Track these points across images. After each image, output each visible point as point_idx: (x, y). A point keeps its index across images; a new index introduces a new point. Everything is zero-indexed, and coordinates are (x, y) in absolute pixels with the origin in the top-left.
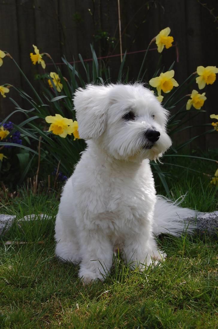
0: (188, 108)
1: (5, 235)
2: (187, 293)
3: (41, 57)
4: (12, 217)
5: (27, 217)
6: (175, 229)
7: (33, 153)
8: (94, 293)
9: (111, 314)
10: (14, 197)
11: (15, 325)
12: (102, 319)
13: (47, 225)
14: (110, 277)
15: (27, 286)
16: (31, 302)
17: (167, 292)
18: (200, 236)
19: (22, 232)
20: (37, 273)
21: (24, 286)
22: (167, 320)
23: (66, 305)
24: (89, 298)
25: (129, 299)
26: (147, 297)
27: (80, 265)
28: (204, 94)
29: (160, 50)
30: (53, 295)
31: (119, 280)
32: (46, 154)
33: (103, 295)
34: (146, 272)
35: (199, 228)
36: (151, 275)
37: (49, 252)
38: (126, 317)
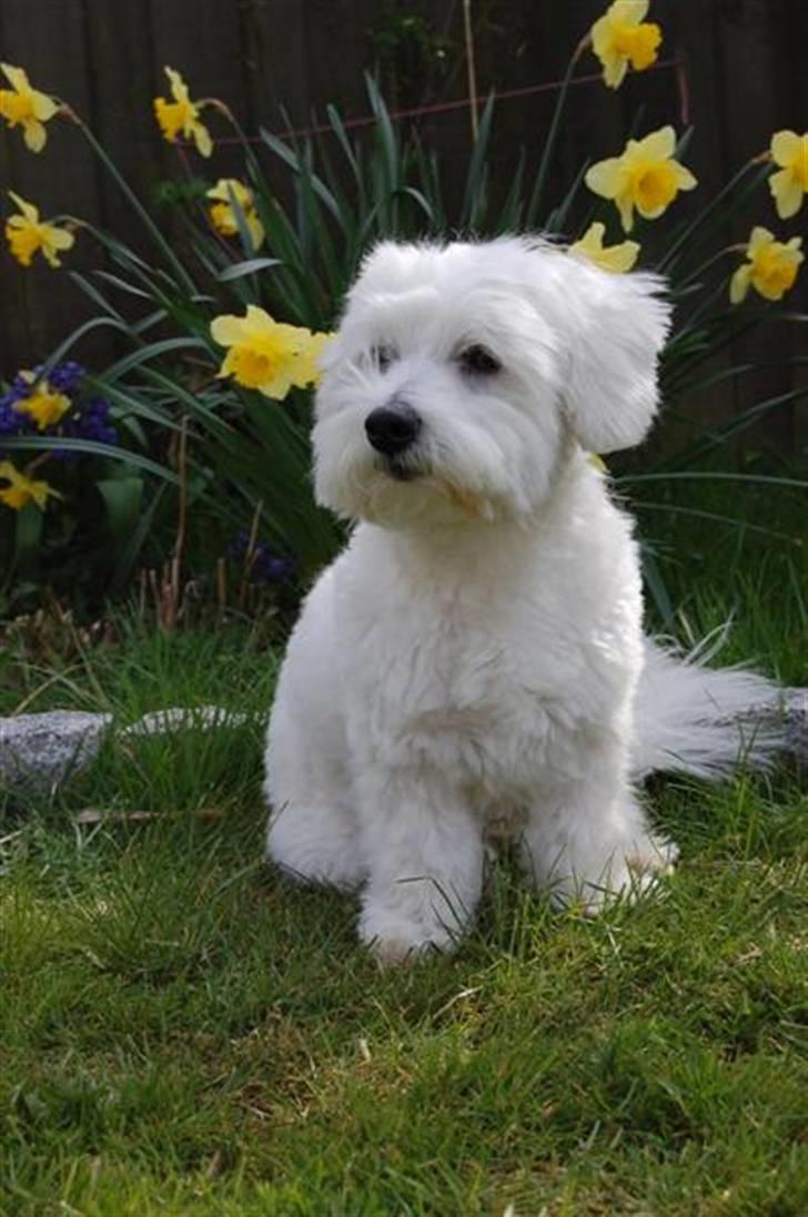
0: (737, 295)
1: (73, 786)
2: (767, 994)
3: (196, 114)
4: (99, 721)
5: (156, 718)
6: (704, 752)
7: (158, 479)
8: (423, 1000)
9: (493, 1077)
10: (95, 645)
11: (142, 1125)
12: (459, 1097)
13: (231, 748)
14: (477, 939)
15: (173, 979)
16: (191, 1038)
17: (690, 991)
18: (798, 776)
19: (138, 774)
20: (204, 928)
21: (161, 978)
22: (703, 1096)
23: (324, 1046)
24: (406, 1019)
25: (553, 1018)
26: (618, 1010)
27: (363, 896)
28: (796, 242)
29: (613, 76)
30: (272, 1009)
31: (511, 948)
32: (205, 478)
33: (454, 1005)
34: (609, 915)
35: (793, 748)
36: (629, 927)
37: (240, 847)
38: (550, 1087)
